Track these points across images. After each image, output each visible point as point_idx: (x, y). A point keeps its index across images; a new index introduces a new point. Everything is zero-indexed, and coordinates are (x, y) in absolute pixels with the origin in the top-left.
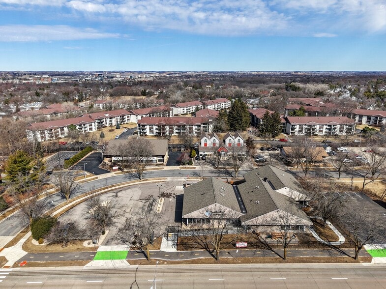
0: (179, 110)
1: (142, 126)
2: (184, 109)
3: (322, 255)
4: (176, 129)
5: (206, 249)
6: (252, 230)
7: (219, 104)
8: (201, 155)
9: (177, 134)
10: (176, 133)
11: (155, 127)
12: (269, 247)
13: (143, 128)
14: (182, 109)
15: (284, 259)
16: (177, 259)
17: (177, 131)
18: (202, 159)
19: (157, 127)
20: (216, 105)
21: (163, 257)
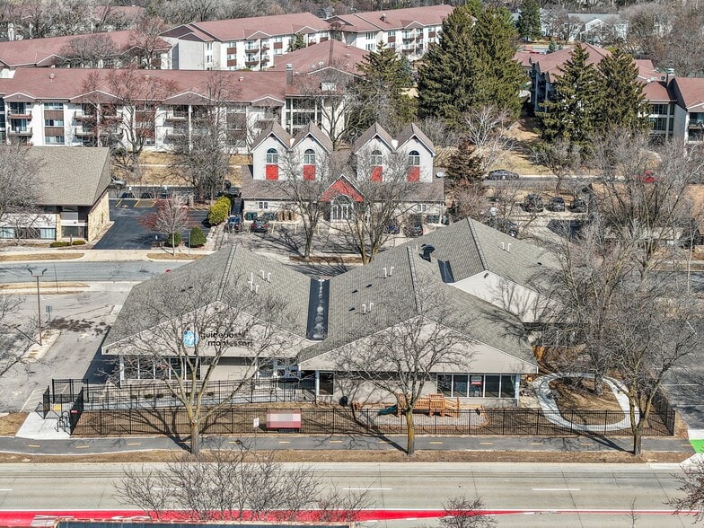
0: (208, 53)
1: (13, 105)
2: (232, 51)
3: (535, 447)
4: (168, 122)
5: (167, 433)
6: (337, 395)
7: (415, 33)
8: (252, 216)
9: (169, 147)
10: (169, 139)
11: (69, 113)
12: (376, 431)
13: (17, 116)
14: (225, 47)
15: (407, 452)
16: (67, 452)
17: (170, 130)
18: (254, 229)
19: (80, 113)
20: (400, 36)
21: (22, 448)
